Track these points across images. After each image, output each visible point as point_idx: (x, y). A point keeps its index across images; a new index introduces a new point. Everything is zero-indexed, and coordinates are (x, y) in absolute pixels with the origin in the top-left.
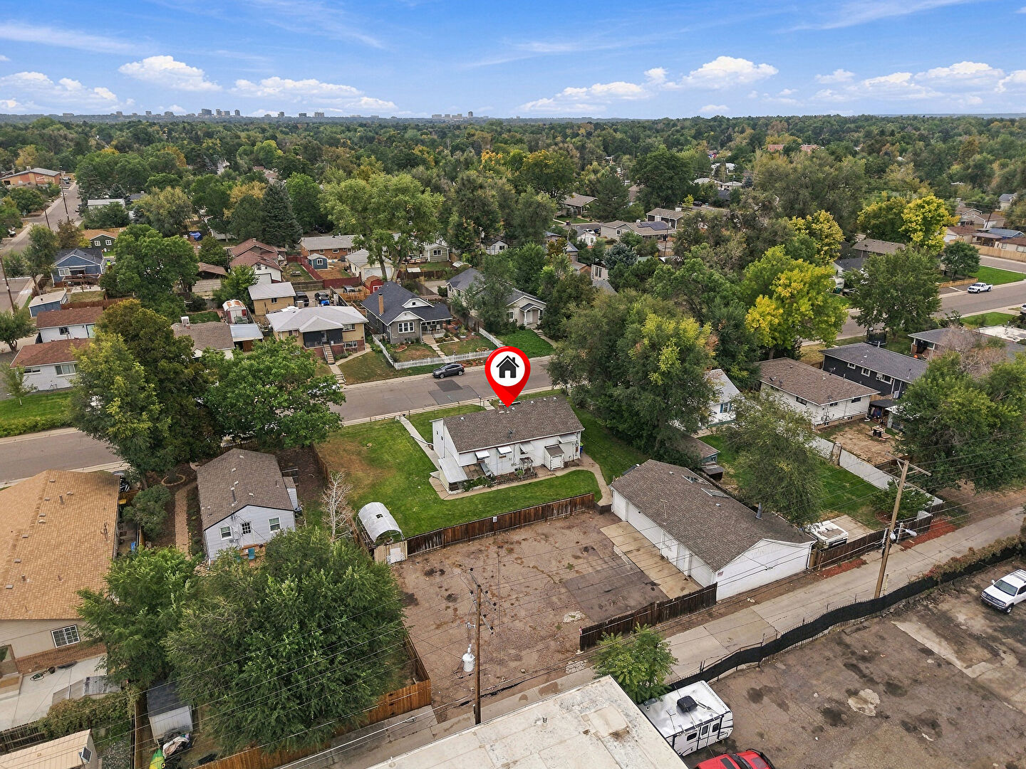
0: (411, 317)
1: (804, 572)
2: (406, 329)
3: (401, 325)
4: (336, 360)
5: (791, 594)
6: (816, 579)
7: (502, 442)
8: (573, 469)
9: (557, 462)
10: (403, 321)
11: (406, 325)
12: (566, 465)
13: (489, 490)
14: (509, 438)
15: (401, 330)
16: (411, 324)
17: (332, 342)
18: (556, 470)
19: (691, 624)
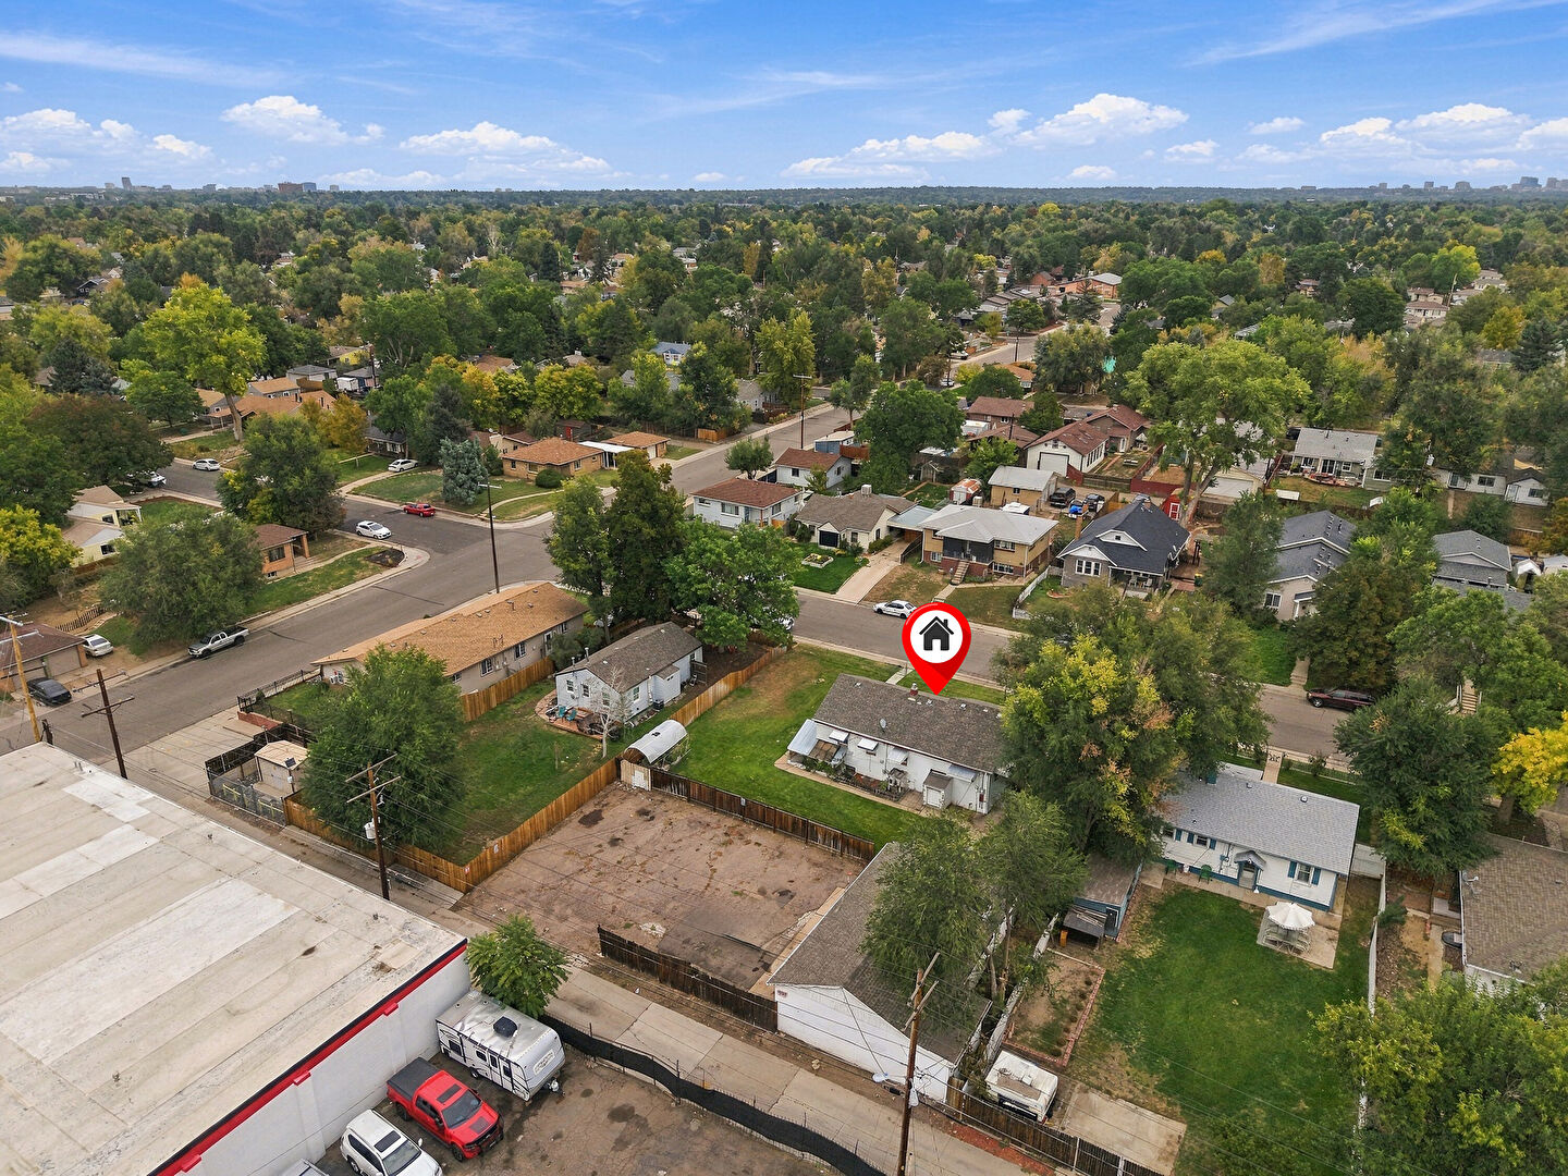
0: (1100, 555)
2: (1088, 571)
4: (964, 580)
7: (872, 732)
9: (933, 797)
10: (1084, 558)
11: (1089, 564)
13: (829, 783)
14: (884, 733)
15: (1080, 570)
16: (1097, 565)
17: (975, 558)
18: (928, 807)
19: (720, 1025)
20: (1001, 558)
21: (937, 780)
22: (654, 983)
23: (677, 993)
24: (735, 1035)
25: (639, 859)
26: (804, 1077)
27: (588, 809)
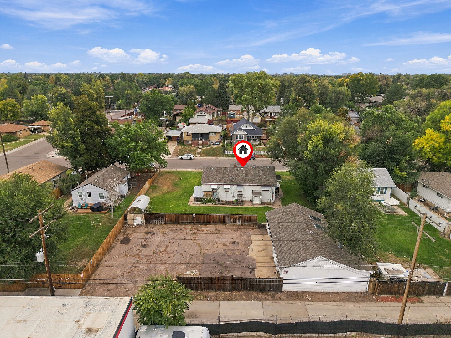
0: (242, 132)
1: (364, 293)
2: (240, 138)
3: (237, 136)
4: (203, 147)
5: (343, 304)
6: (371, 300)
7: (227, 182)
8: (266, 206)
9: (257, 200)
10: (238, 134)
11: (240, 136)
12: (263, 203)
13: (214, 206)
14: (231, 182)
15: (237, 138)
16: (242, 136)
17: (204, 139)
18: (256, 204)
19: (256, 299)
20: (212, 139)
21: (255, 193)
22: (213, 293)
23: (227, 293)
24: (266, 299)
25: (162, 249)
26: (309, 305)
27: (121, 237)
